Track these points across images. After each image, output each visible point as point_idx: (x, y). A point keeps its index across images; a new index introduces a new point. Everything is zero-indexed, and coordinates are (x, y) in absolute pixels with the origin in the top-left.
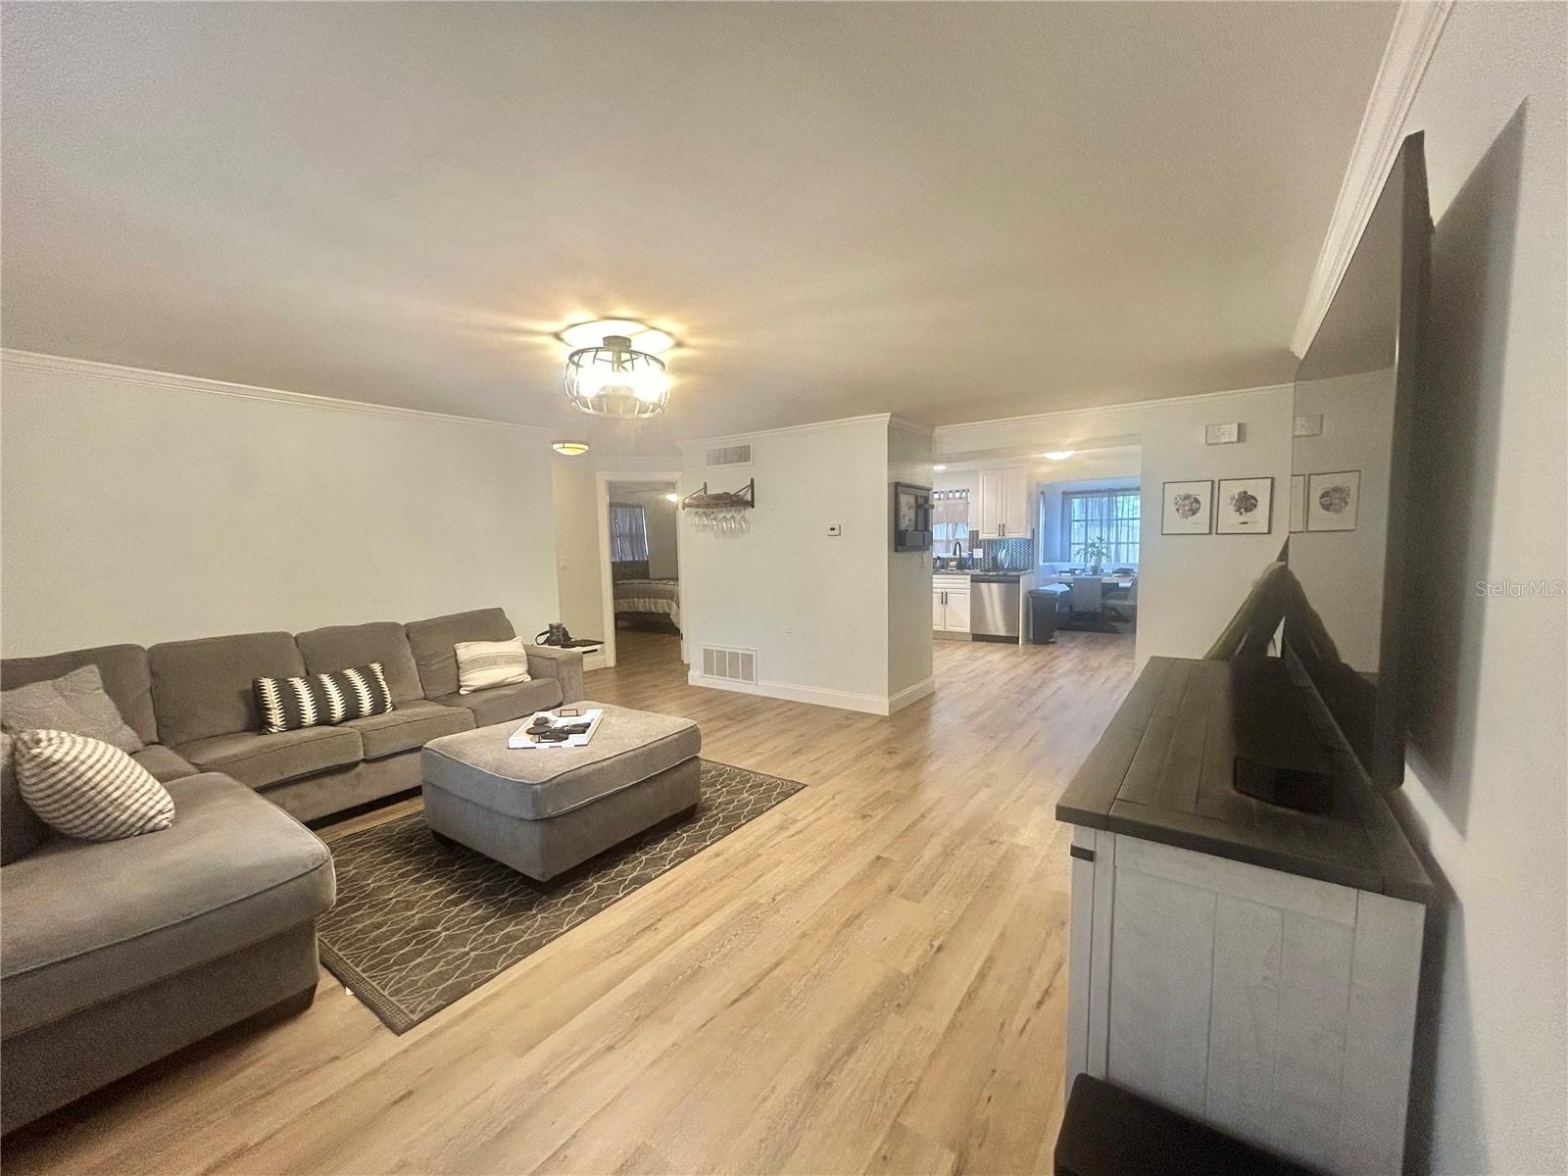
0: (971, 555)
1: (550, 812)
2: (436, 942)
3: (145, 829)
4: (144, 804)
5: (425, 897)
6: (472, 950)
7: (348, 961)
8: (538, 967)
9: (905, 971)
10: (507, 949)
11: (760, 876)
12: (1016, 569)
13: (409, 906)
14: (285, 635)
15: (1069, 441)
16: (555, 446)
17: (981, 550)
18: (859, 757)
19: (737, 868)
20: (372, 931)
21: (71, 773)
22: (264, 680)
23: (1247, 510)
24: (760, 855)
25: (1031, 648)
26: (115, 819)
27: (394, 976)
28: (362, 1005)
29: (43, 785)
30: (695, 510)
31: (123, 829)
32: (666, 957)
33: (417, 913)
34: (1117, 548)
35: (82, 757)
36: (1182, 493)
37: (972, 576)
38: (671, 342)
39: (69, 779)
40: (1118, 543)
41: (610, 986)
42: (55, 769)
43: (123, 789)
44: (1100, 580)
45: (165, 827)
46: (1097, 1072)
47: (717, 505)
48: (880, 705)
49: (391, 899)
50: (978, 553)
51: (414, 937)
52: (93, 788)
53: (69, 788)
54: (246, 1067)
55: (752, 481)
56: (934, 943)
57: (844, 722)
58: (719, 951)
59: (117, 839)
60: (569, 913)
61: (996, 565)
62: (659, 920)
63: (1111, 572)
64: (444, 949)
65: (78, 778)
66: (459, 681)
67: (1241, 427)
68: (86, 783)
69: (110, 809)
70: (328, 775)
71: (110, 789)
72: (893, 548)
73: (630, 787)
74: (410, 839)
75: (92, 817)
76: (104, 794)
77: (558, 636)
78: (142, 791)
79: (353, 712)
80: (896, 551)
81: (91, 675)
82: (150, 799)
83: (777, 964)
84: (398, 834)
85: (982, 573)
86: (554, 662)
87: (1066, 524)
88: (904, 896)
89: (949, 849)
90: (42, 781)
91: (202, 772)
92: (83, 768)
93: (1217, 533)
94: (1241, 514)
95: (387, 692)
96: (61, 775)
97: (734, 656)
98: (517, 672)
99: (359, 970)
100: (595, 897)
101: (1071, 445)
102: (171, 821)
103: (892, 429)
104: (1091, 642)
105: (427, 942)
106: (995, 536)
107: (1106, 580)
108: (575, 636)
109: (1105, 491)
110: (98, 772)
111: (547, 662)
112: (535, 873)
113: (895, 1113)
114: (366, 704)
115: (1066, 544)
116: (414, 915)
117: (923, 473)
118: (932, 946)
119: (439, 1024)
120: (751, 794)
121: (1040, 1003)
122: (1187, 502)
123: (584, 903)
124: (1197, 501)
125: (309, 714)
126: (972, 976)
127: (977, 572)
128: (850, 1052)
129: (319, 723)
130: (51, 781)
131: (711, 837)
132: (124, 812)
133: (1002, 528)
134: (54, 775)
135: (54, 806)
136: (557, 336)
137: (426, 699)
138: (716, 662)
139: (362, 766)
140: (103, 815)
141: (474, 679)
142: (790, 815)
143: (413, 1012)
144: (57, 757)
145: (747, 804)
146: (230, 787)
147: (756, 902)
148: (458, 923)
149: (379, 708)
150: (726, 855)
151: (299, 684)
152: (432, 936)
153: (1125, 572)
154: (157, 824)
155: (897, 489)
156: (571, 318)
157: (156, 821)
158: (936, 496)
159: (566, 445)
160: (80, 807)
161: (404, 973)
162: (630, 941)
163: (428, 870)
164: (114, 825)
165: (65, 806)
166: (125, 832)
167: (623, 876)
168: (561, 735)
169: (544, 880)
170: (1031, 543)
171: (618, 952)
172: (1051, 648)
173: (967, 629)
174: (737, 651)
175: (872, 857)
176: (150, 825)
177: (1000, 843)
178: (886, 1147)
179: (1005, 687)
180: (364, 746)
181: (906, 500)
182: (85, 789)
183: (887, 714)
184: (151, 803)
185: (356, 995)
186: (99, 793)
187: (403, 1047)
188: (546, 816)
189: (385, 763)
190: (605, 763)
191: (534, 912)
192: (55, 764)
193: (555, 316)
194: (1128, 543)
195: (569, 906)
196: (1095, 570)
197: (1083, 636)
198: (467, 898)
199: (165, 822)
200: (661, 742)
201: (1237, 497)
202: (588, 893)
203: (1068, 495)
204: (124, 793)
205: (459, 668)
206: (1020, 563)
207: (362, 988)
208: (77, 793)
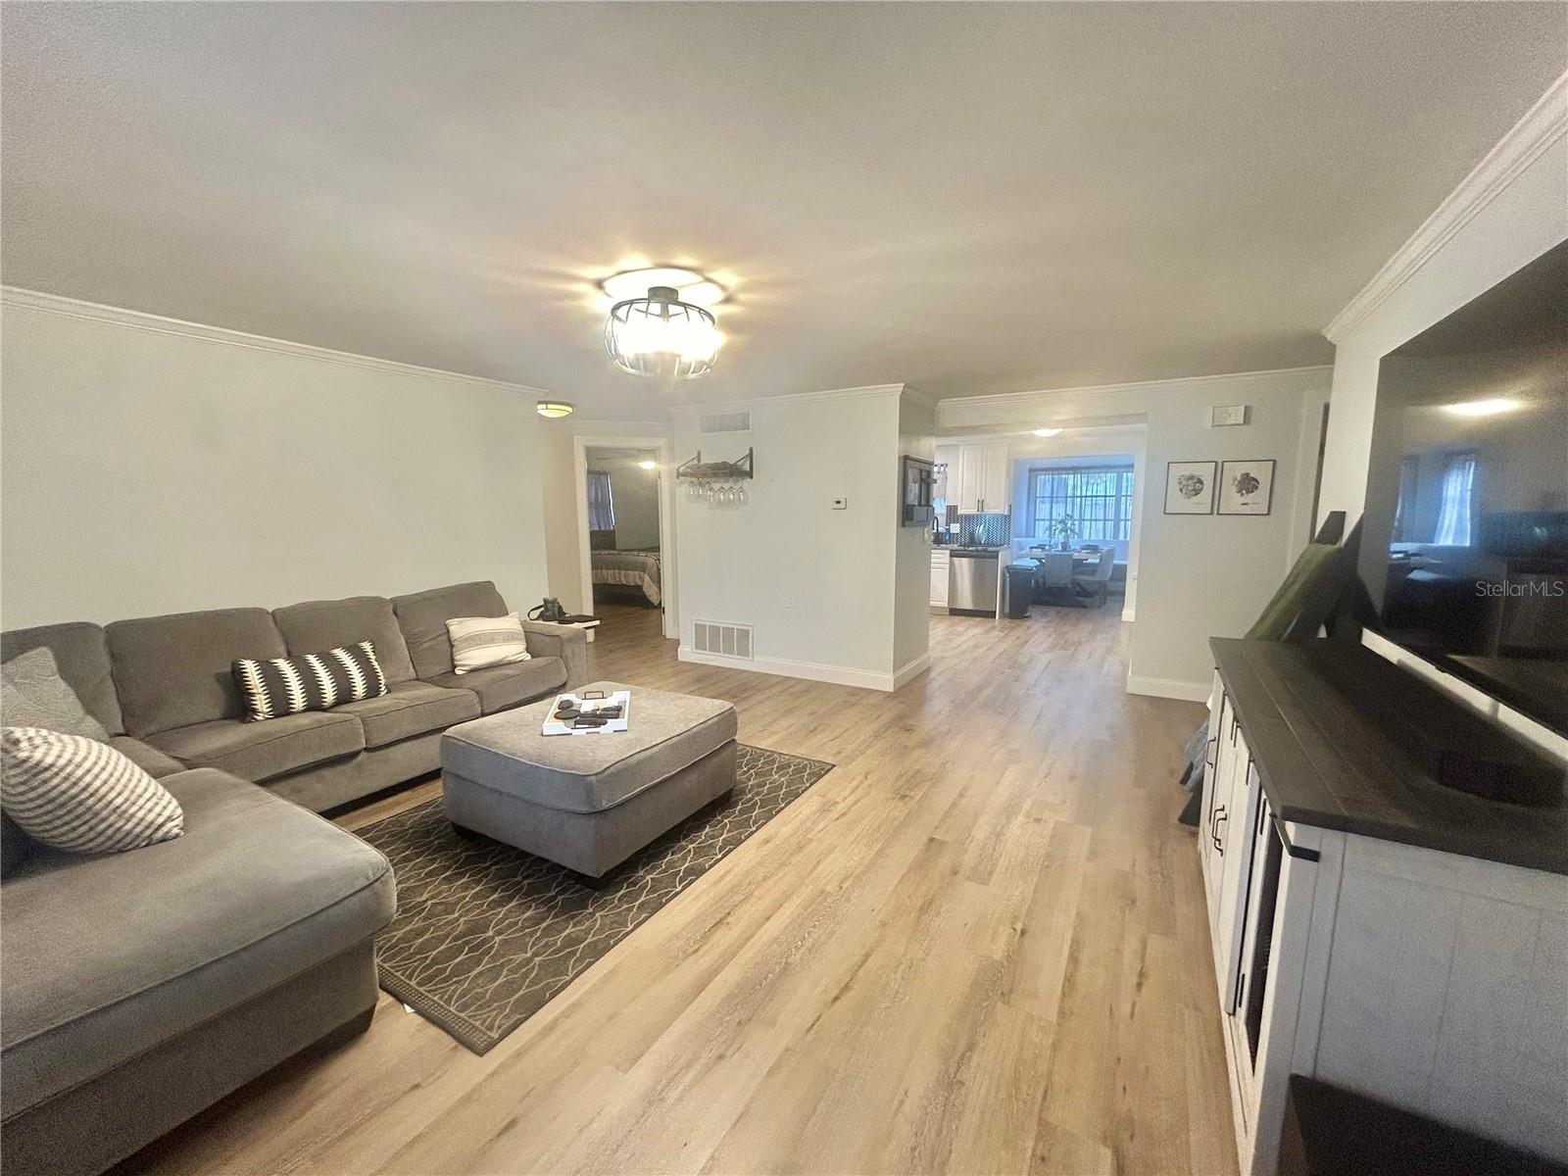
0: (948, 530)
1: (605, 804)
2: (491, 948)
3: (152, 840)
4: (150, 811)
5: (464, 898)
6: (535, 955)
7: (398, 974)
8: (613, 972)
9: (997, 957)
10: (573, 953)
11: (818, 863)
12: (993, 545)
13: (449, 909)
14: (258, 612)
15: (1057, 418)
16: (540, 407)
17: (958, 525)
18: (877, 736)
19: (791, 855)
20: (416, 938)
21: (66, 779)
22: (245, 662)
23: (1248, 492)
24: (811, 840)
25: (1007, 622)
26: (119, 829)
27: (455, 991)
28: (428, 1024)
29: (32, 795)
30: (689, 479)
31: (128, 839)
32: (747, 955)
33: (460, 916)
34: (1080, 524)
35: (77, 759)
36: (1187, 473)
37: (951, 550)
38: (720, 295)
39: (64, 786)
40: (1082, 520)
41: (700, 987)
42: (47, 775)
43: (126, 794)
44: (1072, 556)
45: (177, 836)
46: (1305, 1071)
47: (715, 475)
48: (886, 682)
49: (425, 901)
50: (955, 528)
51: (467, 943)
52: (92, 795)
53: (65, 796)
54: (311, 1104)
55: (751, 450)
56: (1015, 926)
57: (852, 699)
58: (802, 946)
59: (120, 851)
60: (630, 910)
61: (973, 541)
62: (729, 913)
63: (1078, 548)
64: (503, 956)
65: (75, 784)
66: (453, 660)
67: (1247, 410)
68: (84, 789)
69: (112, 819)
70: (325, 767)
71: (112, 795)
72: (901, 524)
73: (678, 773)
74: (427, 833)
75: (91, 829)
76: (105, 801)
77: (552, 611)
78: (147, 795)
79: (345, 696)
80: (903, 526)
81: (43, 658)
82: (157, 804)
83: (867, 956)
84: (411, 828)
85: (962, 548)
86: (556, 639)
87: (1032, 500)
88: (969, 878)
89: (999, 828)
90: (33, 789)
91: (189, 769)
92: (79, 773)
93: (1218, 514)
94: (1242, 495)
95: (381, 674)
96: (55, 781)
97: (729, 631)
98: (514, 650)
99: (413, 983)
100: (653, 890)
101: (1059, 422)
102: (181, 829)
103: (905, 401)
104: (1063, 617)
105: (480, 949)
106: (974, 512)
107: (1076, 556)
108: (570, 611)
109: (1070, 469)
110: (97, 777)
111: (548, 639)
112: (589, 869)
113: (1036, 1110)
114: (360, 687)
115: (1032, 519)
116: (457, 919)
117: (927, 447)
118: (1015, 930)
119: (523, 1041)
120: (781, 776)
121: (1139, 985)
122: (1190, 482)
123: (642, 899)
124: (1200, 481)
125: (298, 700)
126: (1064, 962)
127: (956, 546)
128: (971, 1047)
129: (309, 709)
130: (41, 790)
131: (755, 823)
132: (128, 821)
133: (981, 503)
134: (45, 782)
135: (45, 818)
136: (599, 284)
137: (417, 680)
138: (709, 637)
139: (363, 756)
140: (103, 826)
141: (469, 658)
142: (827, 796)
143: (490, 1028)
144: (49, 760)
145: (780, 786)
146: (235, 786)
147: (822, 892)
148: (509, 926)
149: (372, 691)
150: (776, 841)
151: (283, 665)
152: (485, 941)
153: (1094, 549)
154: (167, 832)
155: (906, 460)
156: (624, 263)
157: (164, 829)
158: (936, 469)
159: (549, 406)
160: (77, 817)
161: (466, 985)
162: (706, 937)
163: (456, 868)
164: (119, 836)
165: (59, 818)
166: (129, 844)
167: (676, 868)
168: (596, 719)
169: (599, 877)
170: (1007, 518)
171: (694, 952)
172: (1028, 623)
173: (945, 604)
174: (732, 626)
175: (925, 839)
176: (160, 834)
177: (1046, 821)
178: (1041, 1146)
179: (997, 661)
180: (365, 732)
181: (912, 474)
182: (82, 797)
183: (891, 690)
184: (158, 809)
185: (419, 1012)
186: (100, 800)
187: (489, 1071)
188: (601, 809)
189: (387, 751)
190: (654, 750)
191: (591, 910)
192: (46, 769)
193: (608, 259)
194: (1091, 520)
195: (628, 902)
196: (1065, 546)
197: (1053, 611)
198: (511, 898)
199: (176, 831)
200: (703, 726)
201: (1239, 479)
202: (643, 888)
203: (1034, 471)
204: (127, 800)
205: (452, 646)
206: (997, 539)
207: (424, 1004)
208: (74, 803)
